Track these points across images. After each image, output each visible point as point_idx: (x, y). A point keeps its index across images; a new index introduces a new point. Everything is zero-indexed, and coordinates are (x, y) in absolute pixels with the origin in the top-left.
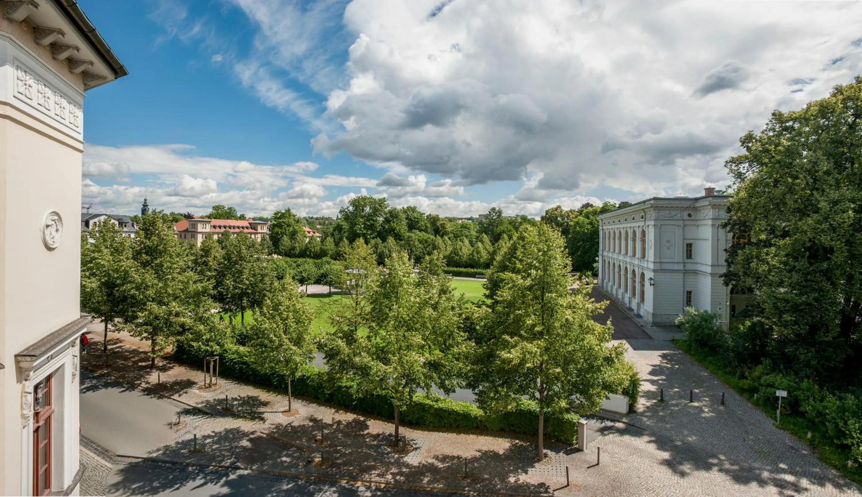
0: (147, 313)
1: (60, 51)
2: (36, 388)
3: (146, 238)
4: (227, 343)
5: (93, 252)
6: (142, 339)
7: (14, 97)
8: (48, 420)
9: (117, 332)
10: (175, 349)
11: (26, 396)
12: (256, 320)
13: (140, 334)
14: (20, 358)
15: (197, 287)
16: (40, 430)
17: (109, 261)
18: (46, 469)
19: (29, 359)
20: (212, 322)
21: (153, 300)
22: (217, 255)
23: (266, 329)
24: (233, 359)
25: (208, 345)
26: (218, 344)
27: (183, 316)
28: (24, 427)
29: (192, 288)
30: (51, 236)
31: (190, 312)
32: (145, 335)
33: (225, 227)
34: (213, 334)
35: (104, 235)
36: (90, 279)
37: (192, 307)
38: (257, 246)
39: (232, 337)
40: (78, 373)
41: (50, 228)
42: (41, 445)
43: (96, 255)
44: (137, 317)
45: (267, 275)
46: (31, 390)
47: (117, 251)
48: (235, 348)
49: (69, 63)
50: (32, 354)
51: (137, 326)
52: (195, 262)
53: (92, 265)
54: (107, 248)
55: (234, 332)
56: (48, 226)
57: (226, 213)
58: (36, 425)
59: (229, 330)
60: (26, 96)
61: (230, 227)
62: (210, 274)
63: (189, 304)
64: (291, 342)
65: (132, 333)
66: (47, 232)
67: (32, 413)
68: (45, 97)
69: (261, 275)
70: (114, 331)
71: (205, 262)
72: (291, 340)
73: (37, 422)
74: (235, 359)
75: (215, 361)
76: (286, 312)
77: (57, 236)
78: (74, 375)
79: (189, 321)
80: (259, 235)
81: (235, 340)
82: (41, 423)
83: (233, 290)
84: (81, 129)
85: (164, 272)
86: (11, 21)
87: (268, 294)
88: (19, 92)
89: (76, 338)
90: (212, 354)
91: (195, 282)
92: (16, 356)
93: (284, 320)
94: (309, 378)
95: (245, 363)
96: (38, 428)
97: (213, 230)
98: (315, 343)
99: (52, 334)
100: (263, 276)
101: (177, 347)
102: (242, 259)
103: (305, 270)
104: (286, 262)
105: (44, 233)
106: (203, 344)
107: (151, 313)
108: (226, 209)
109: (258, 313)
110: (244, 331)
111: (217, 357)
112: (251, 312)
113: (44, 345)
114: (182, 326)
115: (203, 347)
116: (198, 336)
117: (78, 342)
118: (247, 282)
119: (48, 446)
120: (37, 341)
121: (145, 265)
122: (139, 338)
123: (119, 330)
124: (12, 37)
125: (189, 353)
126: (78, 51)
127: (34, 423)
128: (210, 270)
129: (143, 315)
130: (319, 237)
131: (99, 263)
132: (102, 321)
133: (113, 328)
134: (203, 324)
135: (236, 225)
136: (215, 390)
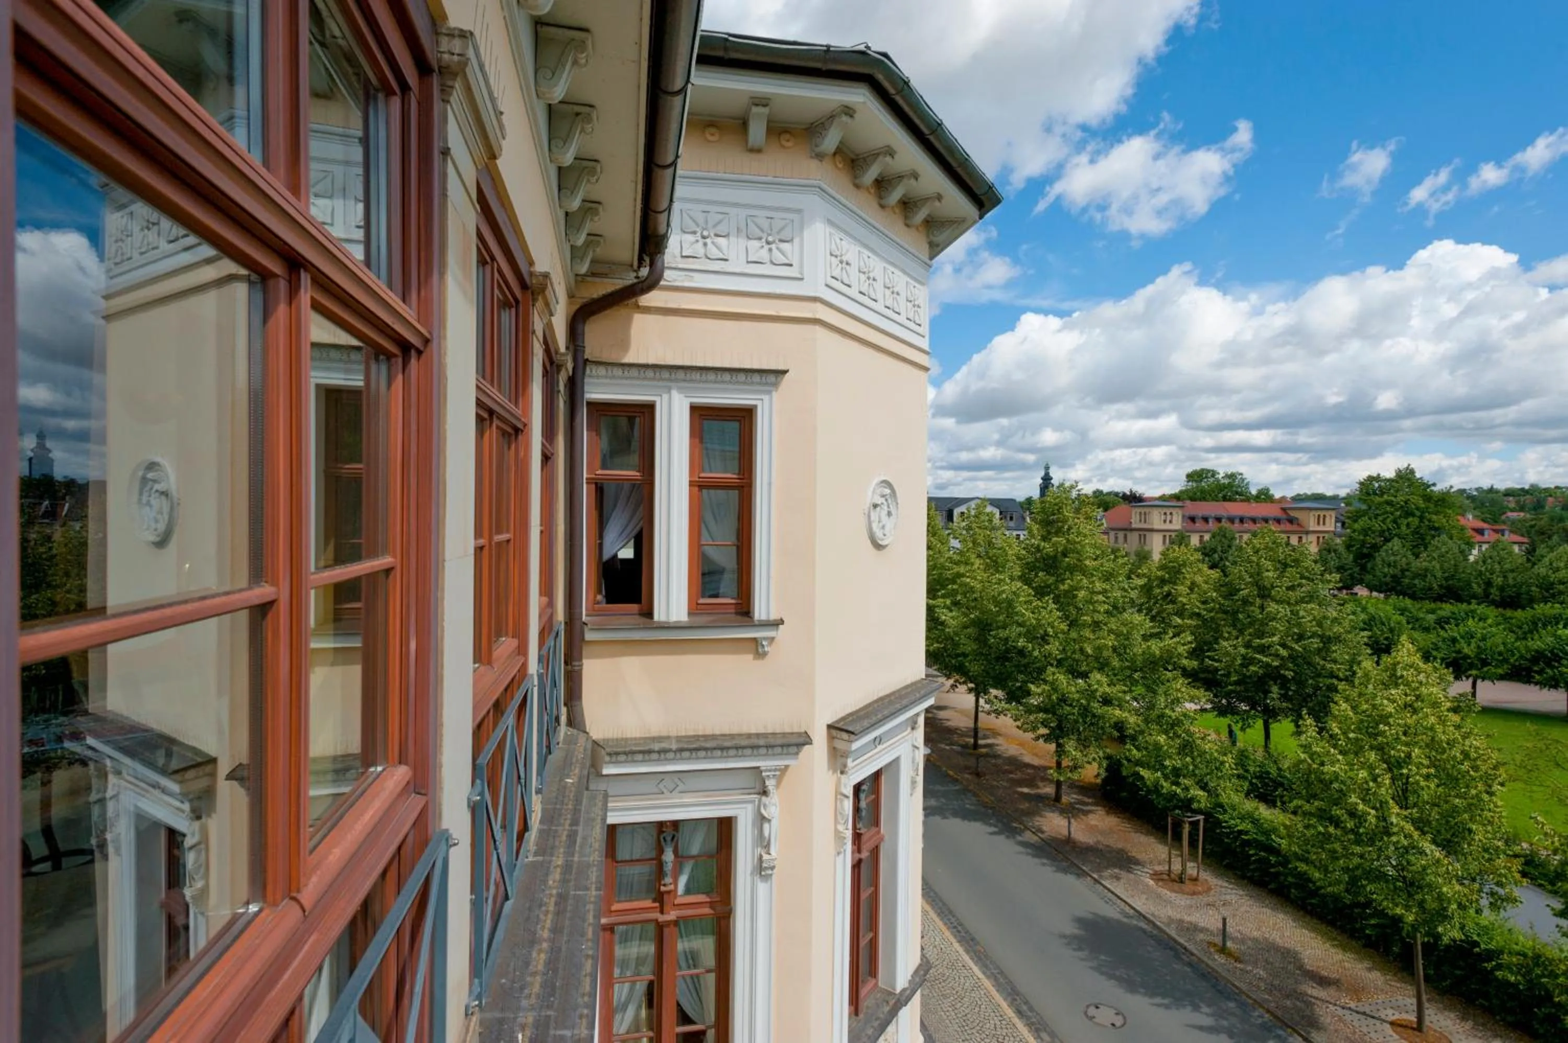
0: (1047, 688)
1: (890, 189)
2: (857, 789)
3: (1044, 539)
4: (1224, 790)
5: (957, 563)
6: (1037, 738)
7: (827, 285)
8: (875, 851)
9: (993, 715)
10: (1104, 774)
11: (842, 801)
12: (1306, 748)
13: (1034, 729)
14: (834, 732)
15: (1149, 648)
16: (863, 865)
17: (981, 581)
18: (871, 940)
19: (845, 736)
20: (1187, 732)
21: (1060, 663)
22: (1199, 579)
23: (1336, 776)
24: (1240, 832)
25: (1177, 784)
26: (1204, 787)
27: (1120, 707)
28: (839, 853)
29: (1138, 648)
30: (881, 525)
31: (1135, 699)
32: (1043, 731)
33: (1219, 520)
34: (1188, 759)
35: (975, 534)
36: (951, 611)
37: (1139, 690)
38: (1308, 563)
39: (1239, 777)
40: (920, 779)
41: (878, 509)
42: (864, 895)
43: (962, 569)
44: (1028, 693)
45: (1338, 639)
46: (849, 791)
47: (995, 564)
48: (1249, 805)
49: (905, 209)
50: (850, 729)
51: (1029, 711)
52: (1147, 590)
53: (955, 587)
54: (979, 556)
55: (1243, 766)
56: (875, 506)
57: (1221, 488)
58: (857, 856)
59: (1229, 760)
60: (842, 282)
61: (1231, 520)
62: (1179, 621)
63: (1135, 682)
64: (1424, 833)
65: (1019, 723)
66: (874, 516)
67: (849, 834)
68: (869, 278)
69: (1322, 637)
70: (989, 713)
71: (1169, 594)
72: (1421, 824)
73: (859, 851)
74: (1246, 833)
75: (1194, 824)
76: (1407, 744)
77: (889, 523)
78: (914, 782)
79: (1132, 719)
80: (1312, 538)
81: (1246, 785)
82: (865, 855)
83: (1242, 665)
84: (925, 329)
85: (1079, 609)
86: (820, 156)
87: (1341, 686)
88: (833, 277)
89: (917, 715)
90: (1187, 805)
91: (1145, 638)
92: (830, 727)
93: (1394, 765)
94: (1491, 955)
95: (1275, 851)
96: (860, 861)
97: (1191, 526)
98: (1516, 856)
99: (881, 699)
100: (1327, 641)
101: (1107, 770)
102: (1264, 593)
103: (1470, 636)
104: (1402, 611)
105: (869, 517)
106: (1166, 777)
107: (1055, 690)
108: (1220, 476)
109: (1312, 732)
110: (1273, 771)
111: (1201, 817)
112: (1291, 727)
113: (867, 716)
114: (1119, 726)
115: (1166, 785)
116: (1156, 759)
117: (921, 720)
118: (1284, 653)
119: (875, 897)
120: (858, 708)
121: (1041, 592)
122: (1030, 735)
123: (998, 713)
124: (825, 186)
125: (1134, 789)
126: (917, 179)
127: (853, 853)
128: (1180, 613)
129: (1039, 690)
130: (1520, 544)
131: (966, 585)
132: (970, 690)
133: (987, 707)
134: (1166, 732)
135: (1247, 514)
136: (1194, 893)
